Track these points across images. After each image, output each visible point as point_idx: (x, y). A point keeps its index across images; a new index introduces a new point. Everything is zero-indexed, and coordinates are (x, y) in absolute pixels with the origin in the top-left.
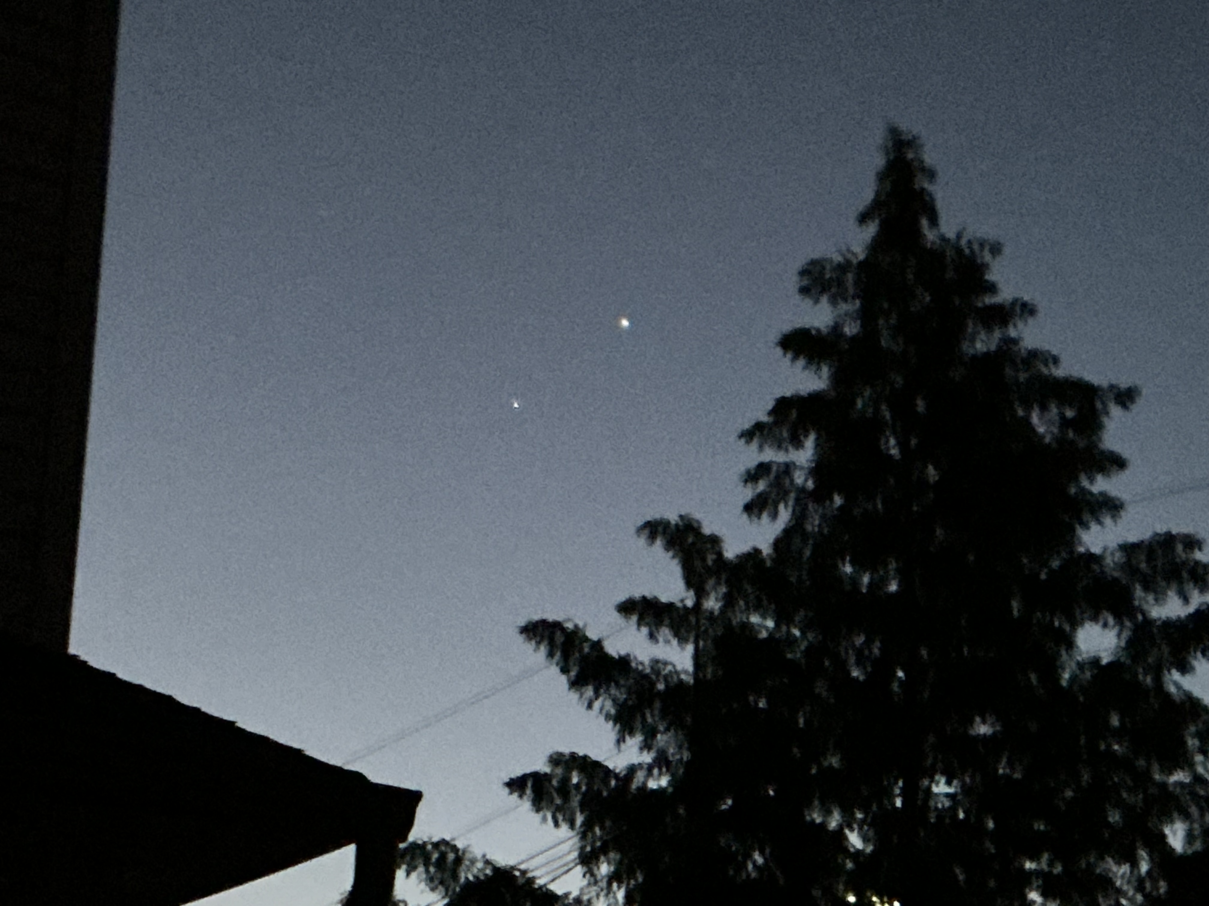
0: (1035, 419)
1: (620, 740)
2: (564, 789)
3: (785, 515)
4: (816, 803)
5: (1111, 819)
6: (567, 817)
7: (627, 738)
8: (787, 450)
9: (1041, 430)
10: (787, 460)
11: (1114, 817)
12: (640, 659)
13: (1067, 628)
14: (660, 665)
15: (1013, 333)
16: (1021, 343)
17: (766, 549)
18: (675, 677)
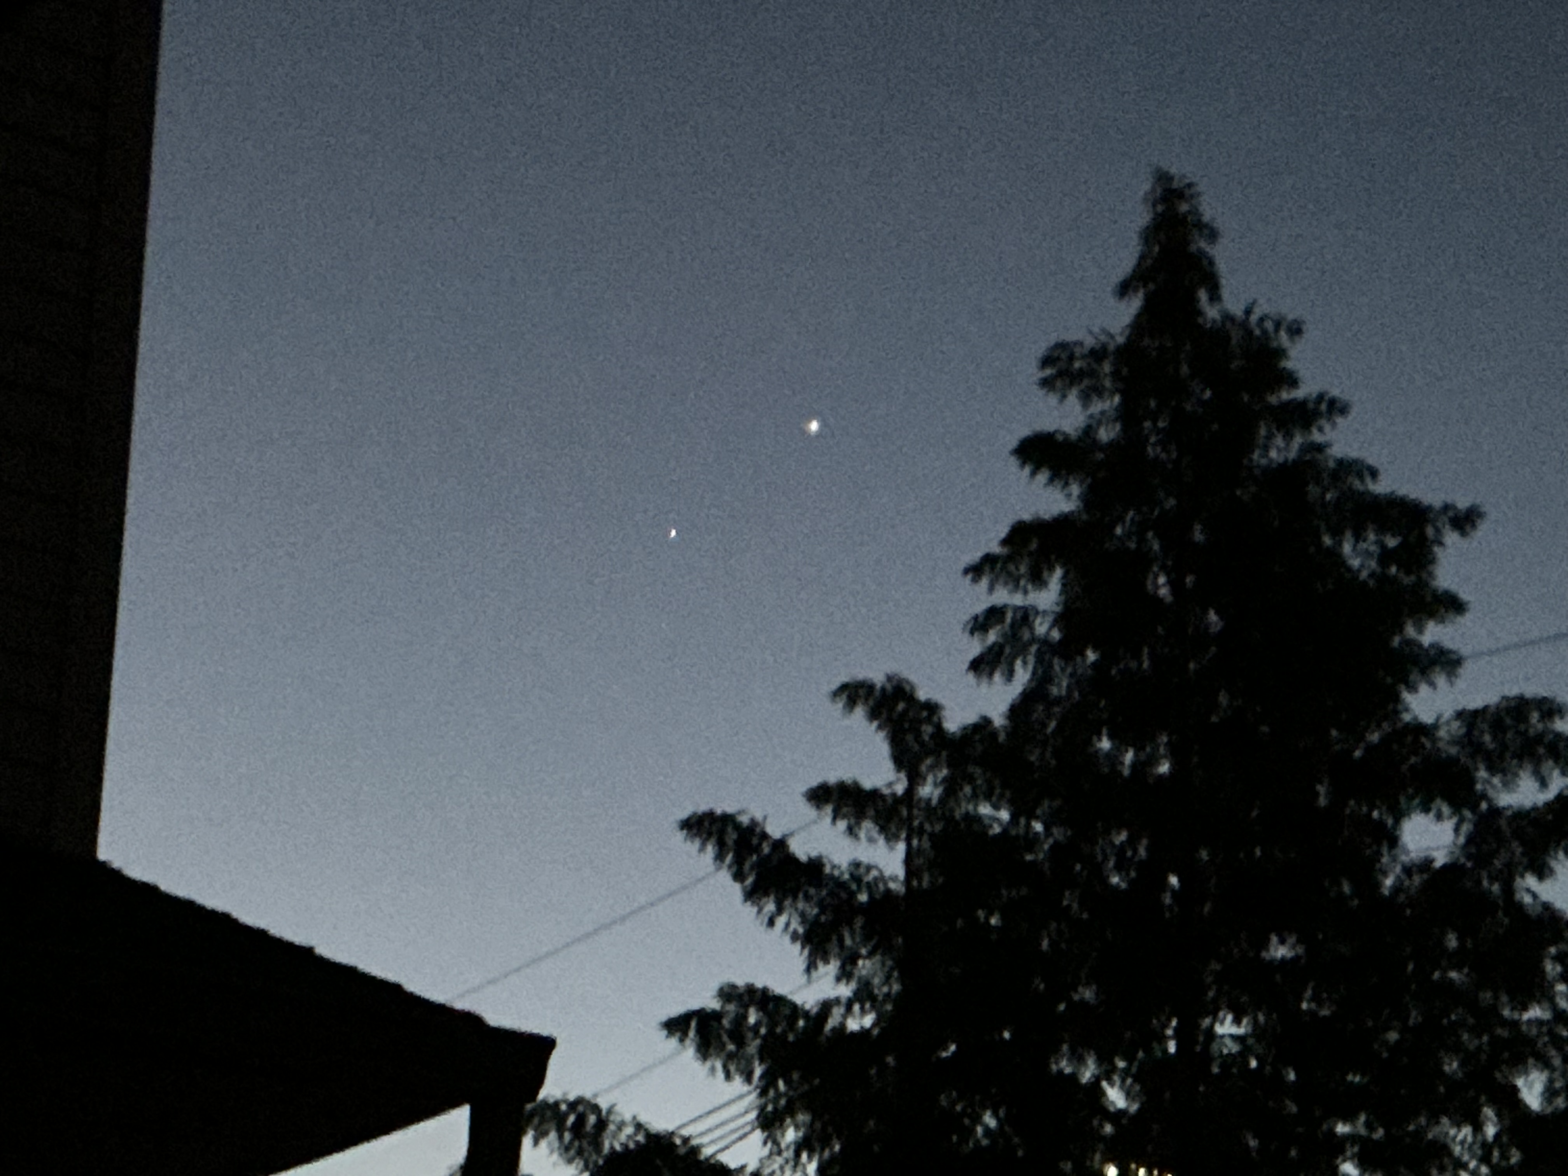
0: (1347, 548)
1: (810, 967)
2: (738, 1033)
3: (1022, 676)
4: (1065, 1047)
5: (1446, 1068)
6: (742, 1067)
7: (820, 965)
8: (1026, 592)
9: (1355, 563)
10: (1027, 603)
11: (1451, 1066)
12: (836, 861)
13: (1390, 822)
14: (862, 870)
15: (1317, 437)
16: (1329, 451)
17: (999, 720)
18: (881, 886)
